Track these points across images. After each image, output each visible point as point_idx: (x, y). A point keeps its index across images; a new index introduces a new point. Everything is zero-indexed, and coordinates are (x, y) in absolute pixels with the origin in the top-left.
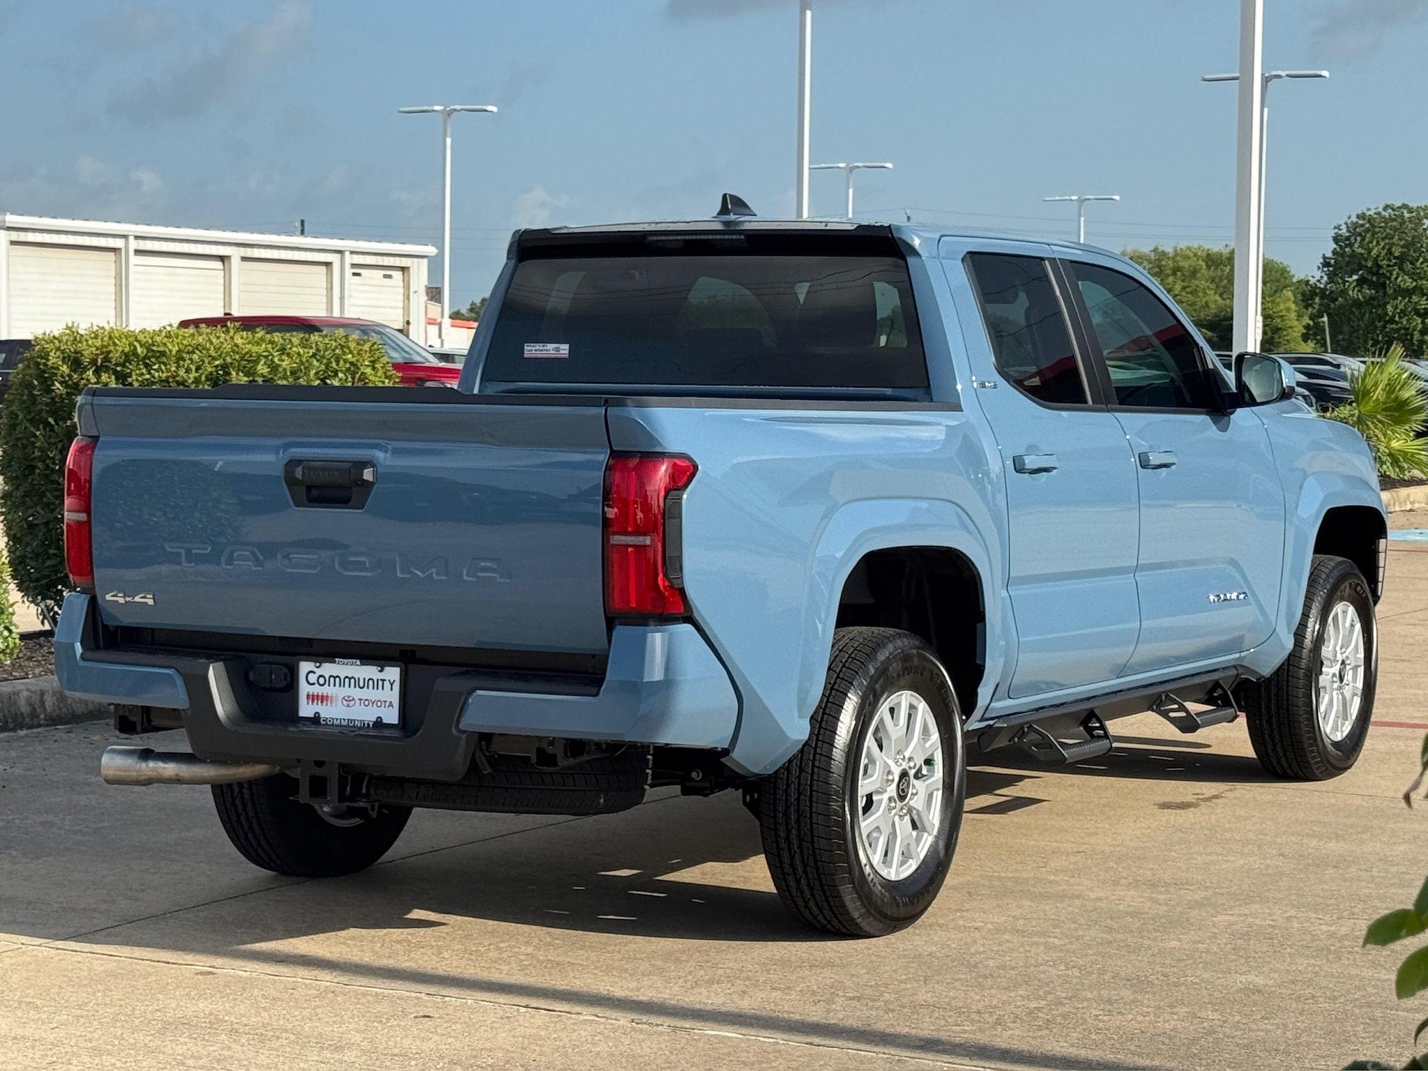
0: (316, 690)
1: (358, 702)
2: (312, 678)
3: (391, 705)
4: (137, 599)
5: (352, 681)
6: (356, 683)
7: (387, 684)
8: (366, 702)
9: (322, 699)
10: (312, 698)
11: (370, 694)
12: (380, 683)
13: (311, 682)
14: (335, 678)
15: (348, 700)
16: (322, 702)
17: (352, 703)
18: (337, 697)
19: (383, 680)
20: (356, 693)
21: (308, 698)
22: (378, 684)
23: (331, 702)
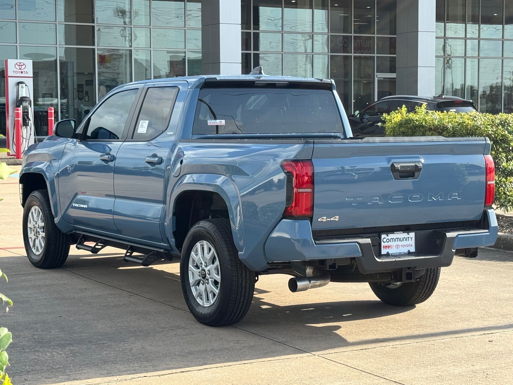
0: (386, 244)
1: (401, 246)
2: (385, 240)
3: (411, 246)
4: (332, 219)
5: (398, 239)
6: (400, 240)
7: (410, 238)
8: (403, 246)
9: (388, 247)
10: (385, 247)
11: (405, 243)
12: (408, 238)
13: (384, 241)
14: (392, 239)
15: (397, 246)
16: (388, 248)
17: (399, 247)
18: (393, 246)
19: (409, 238)
20: (400, 243)
21: (383, 247)
22: (406, 239)
23: (392, 248)
